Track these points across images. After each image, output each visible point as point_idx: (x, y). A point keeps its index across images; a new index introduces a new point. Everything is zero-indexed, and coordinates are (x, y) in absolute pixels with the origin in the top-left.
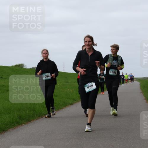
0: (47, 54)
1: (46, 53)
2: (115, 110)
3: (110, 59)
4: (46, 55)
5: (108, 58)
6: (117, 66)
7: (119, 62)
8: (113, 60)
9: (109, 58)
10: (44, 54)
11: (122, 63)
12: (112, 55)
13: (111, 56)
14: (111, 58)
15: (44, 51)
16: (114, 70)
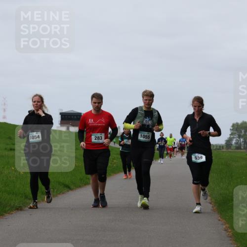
0: (39, 104)
1: (38, 102)
2: (145, 198)
3: (139, 115)
4: (37, 104)
5: (137, 113)
6: (150, 127)
7: (155, 120)
8: (145, 117)
9: (139, 113)
10: (35, 102)
11: (160, 121)
12: (144, 109)
13: (141, 111)
14: (142, 114)
15: (35, 97)
16: (146, 133)
